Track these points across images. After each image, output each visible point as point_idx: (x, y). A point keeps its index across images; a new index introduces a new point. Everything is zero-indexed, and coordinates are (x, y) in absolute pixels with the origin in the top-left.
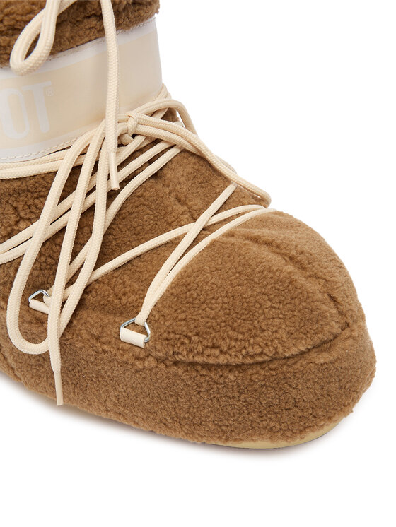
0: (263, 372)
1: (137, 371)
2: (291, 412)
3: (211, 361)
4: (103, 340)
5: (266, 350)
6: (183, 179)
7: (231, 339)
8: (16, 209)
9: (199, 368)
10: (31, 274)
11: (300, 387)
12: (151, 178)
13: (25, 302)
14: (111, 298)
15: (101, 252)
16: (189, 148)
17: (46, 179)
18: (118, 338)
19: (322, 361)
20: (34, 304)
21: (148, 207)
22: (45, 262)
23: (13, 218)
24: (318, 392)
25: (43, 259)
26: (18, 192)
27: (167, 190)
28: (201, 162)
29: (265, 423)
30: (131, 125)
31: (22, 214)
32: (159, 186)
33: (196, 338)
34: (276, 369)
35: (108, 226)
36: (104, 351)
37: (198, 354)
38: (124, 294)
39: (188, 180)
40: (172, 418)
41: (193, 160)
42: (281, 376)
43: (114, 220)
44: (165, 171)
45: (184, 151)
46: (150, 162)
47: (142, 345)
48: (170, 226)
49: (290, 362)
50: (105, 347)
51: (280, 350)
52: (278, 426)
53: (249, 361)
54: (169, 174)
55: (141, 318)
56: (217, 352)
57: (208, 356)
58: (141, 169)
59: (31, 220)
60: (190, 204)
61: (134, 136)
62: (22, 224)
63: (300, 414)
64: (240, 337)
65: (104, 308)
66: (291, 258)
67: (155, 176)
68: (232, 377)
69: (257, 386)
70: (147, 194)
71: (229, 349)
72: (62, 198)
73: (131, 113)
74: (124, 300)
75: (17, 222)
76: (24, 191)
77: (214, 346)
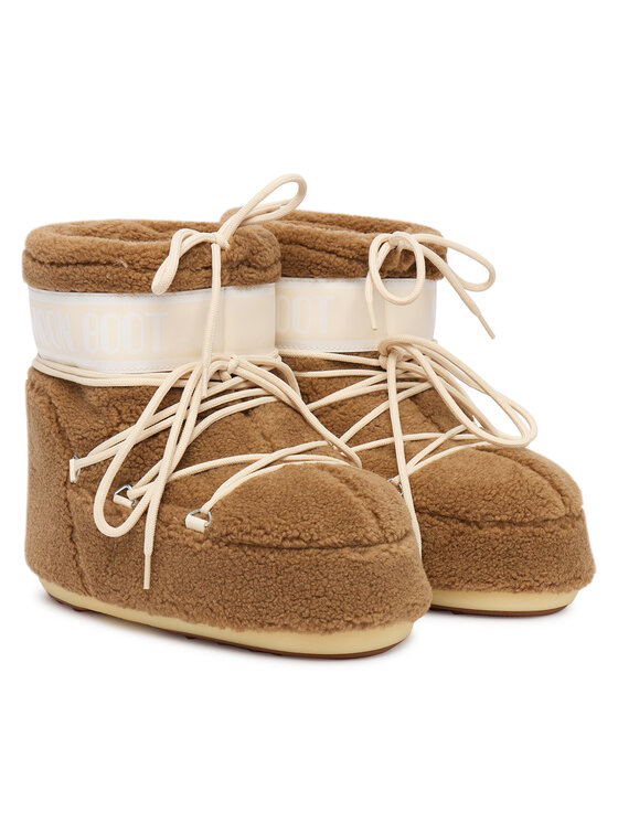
0: (298, 557)
1: (195, 554)
2: (320, 600)
3: (256, 541)
4: (171, 526)
5: (303, 535)
6: (271, 421)
7: (275, 523)
8: (120, 412)
9: (246, 548)
10: (120, 471)
11: (330, 577)
12: (242, 412)
13: (110, 497)
14: (184, 493)
15: (182, 458)
16: (285, 399)
17: (149, 391)
18: (184, 525)
19: (353, 558)
20: (118, 499)
21: (233, 433)
22: (135, 461)
23: (116, 419)
24: (348, 586)
25: (134, 457)
26: (125, 398)
27: (254, 425)
28: (296, 415)
29: (296, 607)
30: (231, 365)
31: (124, 417)
32: (248, 420)
33: (247, 520)
34: (310, 556)
35: (194, 438)
36: (170, 537)
37: (246, 533)
38: (196, 491)
39: (277, 423)
40: (218, 602)
41: (287, 410)
42: (314, 562)
43: (201, 435)
44: (256, 411)
45: (280, 401)
46: (244, 400)
47: (202, 530)
48: (250, 451)
49: (324, 552)
50: (172, 533)
51: (315, 538)
52: (307, 611)
53: (287, 544)
54: (259, 414)
55: (206, 508)
56: (262, 532)
57: (255, 535)
58: (234, 402)
59: (130, 424)
60: (274, 441)
61: (233, 376)
62: (122, 426)
63: (329, 603)
64: (284, 522)
65: (178, 502)
66: (347, 481)
67: (246, 412)
68: (272, 557)
69: (292, 568)
70: (234, 423)
71: (272, 530)
72: (159, 409)
73: (235, 356)
74: (196, 495)
75: (118, 425)
76: (129, 398)
77: (260, 528)
